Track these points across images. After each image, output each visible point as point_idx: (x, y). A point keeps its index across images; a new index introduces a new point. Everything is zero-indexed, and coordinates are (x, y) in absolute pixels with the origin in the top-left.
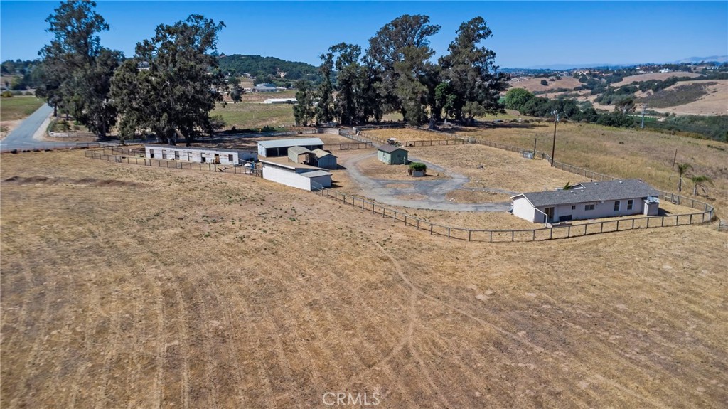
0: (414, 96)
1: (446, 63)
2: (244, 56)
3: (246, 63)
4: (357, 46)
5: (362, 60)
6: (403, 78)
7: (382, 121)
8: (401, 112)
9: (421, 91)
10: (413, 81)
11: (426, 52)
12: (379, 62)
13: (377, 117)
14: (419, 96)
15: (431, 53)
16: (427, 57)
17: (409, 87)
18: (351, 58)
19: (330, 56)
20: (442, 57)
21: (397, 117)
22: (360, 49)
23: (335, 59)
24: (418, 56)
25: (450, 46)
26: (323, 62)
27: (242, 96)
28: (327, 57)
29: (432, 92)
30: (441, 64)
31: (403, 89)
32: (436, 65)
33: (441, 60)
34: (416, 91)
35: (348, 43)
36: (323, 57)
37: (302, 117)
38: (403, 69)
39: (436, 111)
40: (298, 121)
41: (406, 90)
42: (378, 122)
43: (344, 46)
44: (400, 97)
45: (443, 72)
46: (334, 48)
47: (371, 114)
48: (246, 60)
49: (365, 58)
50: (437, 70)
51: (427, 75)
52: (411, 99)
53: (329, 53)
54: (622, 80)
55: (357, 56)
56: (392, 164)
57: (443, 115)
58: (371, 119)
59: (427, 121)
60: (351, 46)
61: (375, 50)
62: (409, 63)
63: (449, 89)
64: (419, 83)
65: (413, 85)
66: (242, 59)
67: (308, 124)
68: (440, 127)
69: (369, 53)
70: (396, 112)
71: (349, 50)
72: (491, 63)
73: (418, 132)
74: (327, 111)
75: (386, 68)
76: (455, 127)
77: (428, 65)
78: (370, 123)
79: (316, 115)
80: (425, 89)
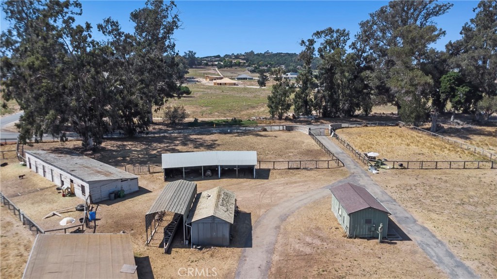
0: (412, 89)
1: (455, 49)
3: (284, 58)
4: (344, 31)
5: (350, 47)
6: (399, 65)
7: (372, 113)
8: (395, 105)
9: (423, 82)
10: (412, 69)
12: (371, 48)
13: (366, 111)
14: (420, 88)
17: (406, 78)
18: (338, 45)
19: (312, 42)
20: (451, 42)
21: (390, 109)
22: (348, 34)
23: (317, 46)
25: (464, 29)
26: (304, 48)
28: (307, 43)
29: (438, 83)
30: (449, 50)
31: (398, 80)
32: (442, 52)
33: (449, 45)
34: (416, 82)
36: (303, 42)
37: (277, 108)
38: (399, 55)
39: (439, 104)
40: (272, 113)
41: (402, 80)
42: (367, 115)
43: (330, 31)
44: (394, 89)
45: (451, 60)
46: (318, 34)
47: (358, 106)
49: (354, 44)
50: (443, 57)
51: (432, 63)
52: (407, 93)
53: (311, 38)
55: (345, 42)
58: (357, 112)
59: (427, 117)
60: (338, 31)
61: (367, 35)
62: (408, 47)
63: (459, 80)
64: (420, 73)
65: (411, 74)
67: (283, 118)
68: (446, 126)
69: (359, 38)
70: (389, 104)
71: (335, 35)
74: (306, 102)
75: (379, 56)
76: (466, 126)
77: (433, 51)
78: (357, 116)
79: (293, 107)
80: (429, 79)
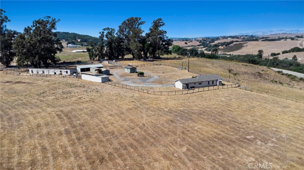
0: (137, 48)
1: (148, 35)
2: (61, 32)
3: (62, 35)
4: (114, 29)
5: (116, 34)
6: (132, 41)
7: (124, 58)
8: (132, 54)
9: (139, 46)
10: (136, 42)
11: (140, 31)
12: (122, 35)
13: (122, 57)
14: (139, 48)
15: (142, 32)
16: (141, 33)
17: (135, 45)
18: (111, 33)
19: (103, 33)
20: (147, 33)
21: (130, 56)
22: (115, 30)
23: (105, 34)
24: (138, 33)
25: (150, 29)
26: (100, 35)
27: (63, 49)
28: (102, 33)
29: (144, 46)
30: (146, 36)
31: (133, 46)
32: (144, 36)
33: (146, 34)
34: (138, 46)
35: (110, 28)
36: (100, 33)
37: (92, 57)
38: (132, 38)
39: (145, 54)
40: (91, 58)
41: (134, 46)
42: (123, 58)
43: (108, 29)
44: (132, 48)
45: (147, 39)
46: (104, 29)
47: (120, 55)
48: (62, 34)
49: (117, 33)
50: (145, 38)
51: (141, 40)
52: (136, 49)
53: (102, 31)
54: (214, 42)
55: (114, 33)
56: (131, 73)
57: (148, 55)
58: (120, 57)
59: (142, 58)
60: (111, 29)
61: (121, 30)
62: (134, 35)
63: (150, 45)
64: (138, 43)
65: (136, 43)
66: (60, 34)
67: (95, 60)
68: (147, 60)
69: (119, 31)
70: (130, 55)
71: (110, 30)
72: (165, 35)
73: (139, 61)
74: (102, 54)
75: (125, 37)
76: (153, 59)
77: (142, 36)
78: (120, 59)
79: (98, 56)
80: (141, 45)
